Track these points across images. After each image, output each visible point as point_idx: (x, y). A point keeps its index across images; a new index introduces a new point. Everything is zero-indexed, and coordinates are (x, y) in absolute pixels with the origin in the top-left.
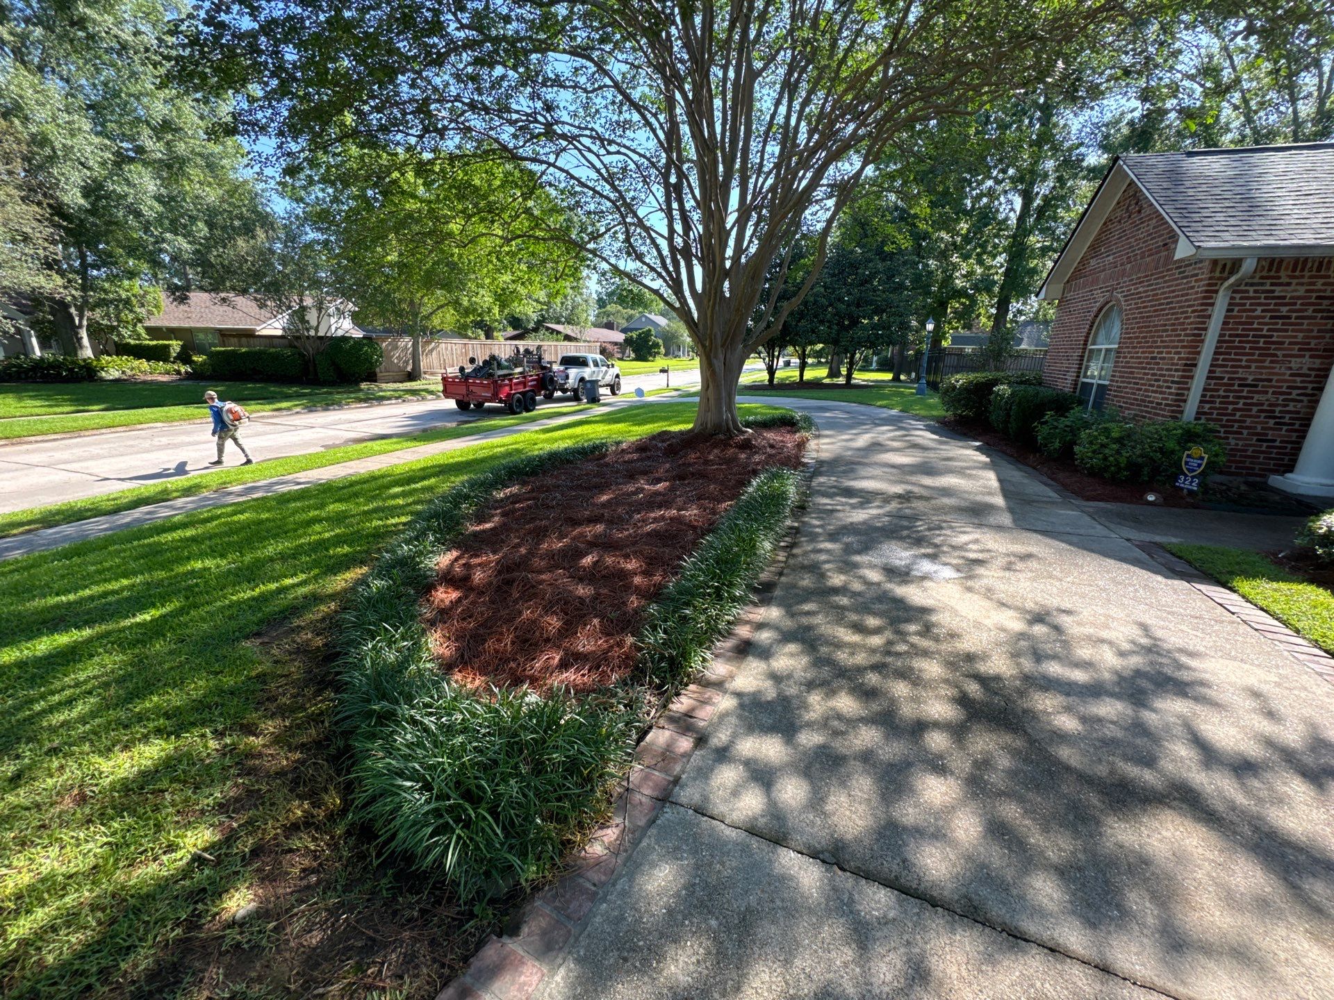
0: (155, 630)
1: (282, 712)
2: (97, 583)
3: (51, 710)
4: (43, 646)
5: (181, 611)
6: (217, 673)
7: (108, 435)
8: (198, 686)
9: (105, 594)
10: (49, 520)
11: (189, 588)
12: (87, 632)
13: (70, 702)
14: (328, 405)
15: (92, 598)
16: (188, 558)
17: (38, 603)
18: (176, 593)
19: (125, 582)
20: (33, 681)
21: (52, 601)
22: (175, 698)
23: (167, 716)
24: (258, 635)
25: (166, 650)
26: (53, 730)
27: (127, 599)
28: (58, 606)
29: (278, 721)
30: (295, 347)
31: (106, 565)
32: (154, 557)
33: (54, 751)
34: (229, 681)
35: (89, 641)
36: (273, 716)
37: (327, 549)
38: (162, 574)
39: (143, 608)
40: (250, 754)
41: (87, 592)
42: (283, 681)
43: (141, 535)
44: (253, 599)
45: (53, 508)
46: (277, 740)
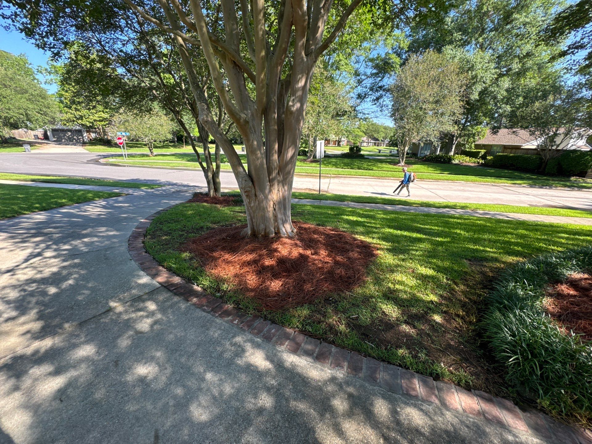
0: (441, 244)
1: (468, 286)
2: (430, 225)
3: (413, 250)
4: (415, 235)
5: (449, 242)
6: (453, 263)
7: (446, 183)
8: (447, 264)
9: (431, 229)
10: (423, 205)
11: (453, 237)
12: (424, 236)
13: (417, 250)
14: (543, 186)
15: (427, 229)
16: (456, 229)
17: (416, 225)
18: (450, 237)
19: (436, 228)
20: (411, 242)
21: (419, 225)
22: (440, 263)
23: (436, 266)
24: (470, 260)
25: (441, 250)
26: (412, 254)
27: (436, 233)
28: (420, 227)
29: (465, 287)
30: (540, 155)
31: (433, 222)
32: (446, 224)
33: (411, 259)
34: (456, 268)
35: (425, 239)
36: (464, 285)
37: (510, 245)
38: (447, 230)
39: (439, 237)
40: (453, 290)
41: (427, 227)
42: (471, 278)
43: (444, 216)
44: (473, 249)
45: (425, 202)
46: (463, 292)
